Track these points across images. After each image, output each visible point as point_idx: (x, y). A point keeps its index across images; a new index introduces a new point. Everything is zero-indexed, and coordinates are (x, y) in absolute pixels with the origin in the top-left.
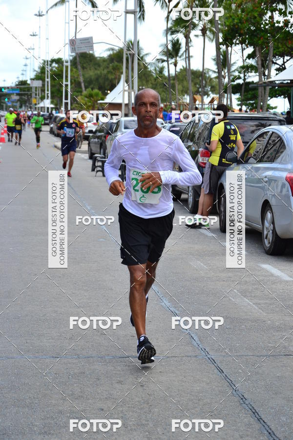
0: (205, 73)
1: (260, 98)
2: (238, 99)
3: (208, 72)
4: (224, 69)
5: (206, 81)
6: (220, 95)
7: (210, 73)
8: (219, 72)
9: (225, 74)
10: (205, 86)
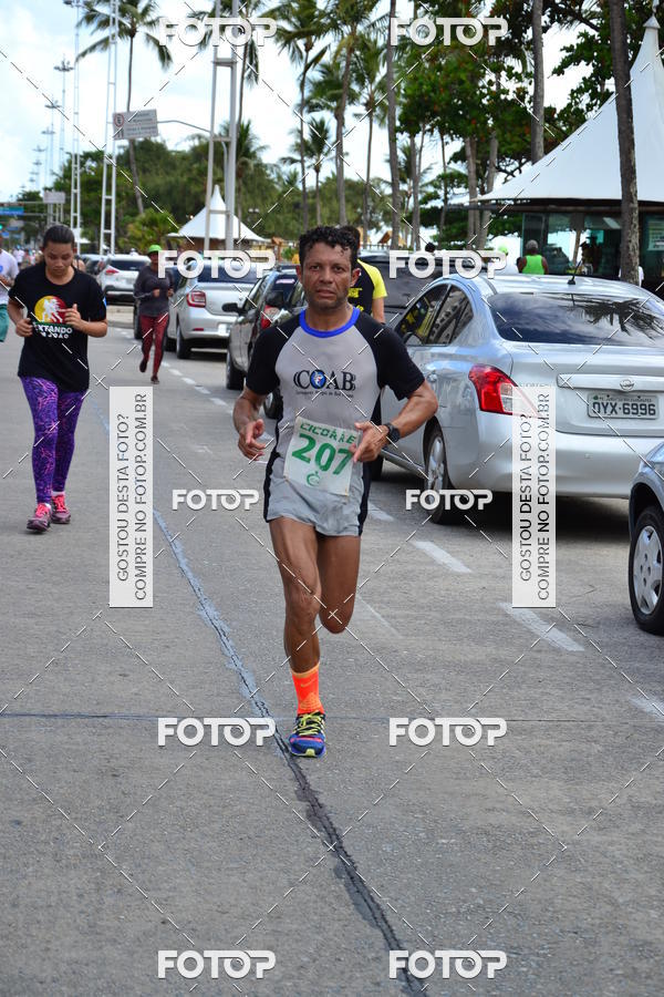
0: (372, 187)
3: (379, 184)
4: (408, 180)
5: (373, 201)
6: (393, 227)
7: (383, 186)
8: (394, 185)
9: (410, 189)
10: (373, 212)
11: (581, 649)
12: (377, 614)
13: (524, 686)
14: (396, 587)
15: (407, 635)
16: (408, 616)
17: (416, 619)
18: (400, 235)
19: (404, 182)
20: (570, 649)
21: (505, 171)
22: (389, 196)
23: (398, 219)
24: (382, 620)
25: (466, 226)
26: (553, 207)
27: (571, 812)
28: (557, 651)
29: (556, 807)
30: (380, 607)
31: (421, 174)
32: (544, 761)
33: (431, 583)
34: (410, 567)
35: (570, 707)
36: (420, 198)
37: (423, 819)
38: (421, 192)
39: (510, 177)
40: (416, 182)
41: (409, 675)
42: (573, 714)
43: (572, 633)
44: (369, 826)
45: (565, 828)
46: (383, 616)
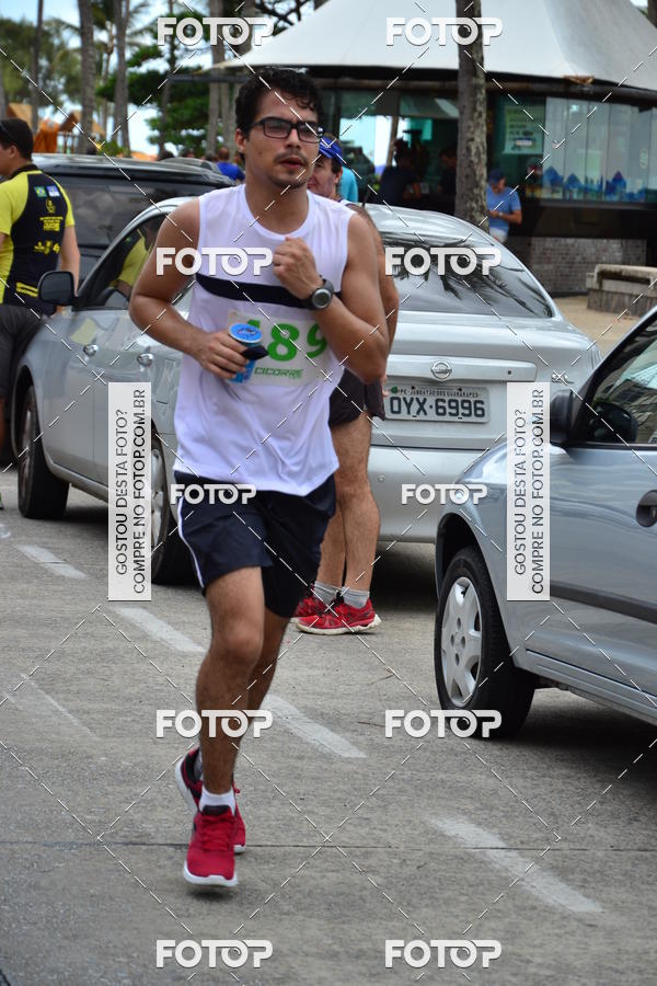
0: (47, 35)
1: (213, 119)
2: (153, 123)
3: (58, 32)
4: (108, 24)
5: (50, 59)
6: (84, 105)
7: (66, 34)
8: (84, 32)
9: (111, 38)
10: (49, 76)
11: (362, 755)
12: (61, 709)
13: (276, 802)
14: (89, 672)
15: (107, 736)
16: (107, 711)
17: (120, 713)
18: (95, 117)
19: (102, 27)
20: (346, 755)
21: (273, 13)
22: (76, 50)
23: (90, 93)
24: (70, 716)
25: (206, 105)
26: (347, 80)
27: (334, 955)
28: (328, 757)
29: (314, 950)
30: (66, 700)
31: (130, 14)
32: (299, 896)
33: (143, 667)
34: (110, 645)
35: (342, 829)
36: (128, 55)
37: (128, 963)
38: (132, 44)
39: (281, 24)
40: (122, 27)
41: (109, 789)
42: (344, 838)
43: (348, 735)
44: (52, 971)
45: (324, 974)
46: (70, 711)
